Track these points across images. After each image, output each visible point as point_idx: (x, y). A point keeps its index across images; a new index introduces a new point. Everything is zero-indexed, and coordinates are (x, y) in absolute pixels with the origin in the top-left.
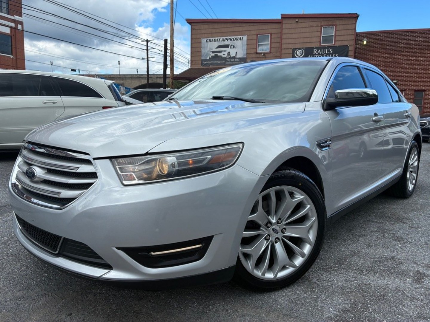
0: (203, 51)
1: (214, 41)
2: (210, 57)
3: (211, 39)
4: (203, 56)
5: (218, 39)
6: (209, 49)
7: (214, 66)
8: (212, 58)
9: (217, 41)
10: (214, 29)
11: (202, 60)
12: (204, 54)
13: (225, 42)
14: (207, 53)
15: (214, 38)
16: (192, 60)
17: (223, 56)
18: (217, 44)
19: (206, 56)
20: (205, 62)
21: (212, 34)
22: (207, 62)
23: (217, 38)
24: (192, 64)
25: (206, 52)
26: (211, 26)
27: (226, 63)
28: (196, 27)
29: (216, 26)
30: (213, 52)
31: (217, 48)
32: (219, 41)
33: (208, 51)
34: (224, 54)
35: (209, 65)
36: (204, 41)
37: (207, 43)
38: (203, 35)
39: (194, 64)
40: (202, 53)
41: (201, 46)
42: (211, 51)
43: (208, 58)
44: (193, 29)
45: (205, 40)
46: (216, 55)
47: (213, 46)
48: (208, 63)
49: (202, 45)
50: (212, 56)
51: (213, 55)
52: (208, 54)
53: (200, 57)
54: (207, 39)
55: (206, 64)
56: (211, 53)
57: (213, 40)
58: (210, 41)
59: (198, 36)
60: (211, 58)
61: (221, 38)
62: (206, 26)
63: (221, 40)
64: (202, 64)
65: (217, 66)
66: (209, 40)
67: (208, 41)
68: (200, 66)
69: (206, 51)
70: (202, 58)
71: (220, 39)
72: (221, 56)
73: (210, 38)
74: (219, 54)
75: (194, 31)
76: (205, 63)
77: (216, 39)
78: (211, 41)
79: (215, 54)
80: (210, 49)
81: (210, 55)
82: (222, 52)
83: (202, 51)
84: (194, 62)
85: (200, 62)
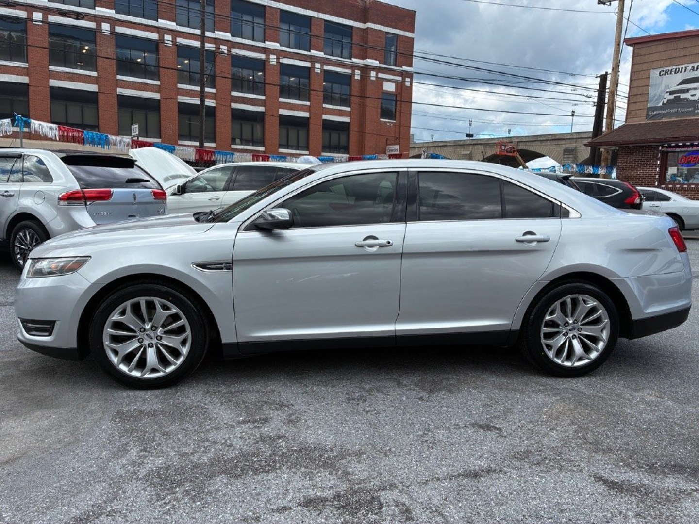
0: (652, 92)
1: (675, 73)
2: (665, 101)
3: (670, 68)
4: (652, 101)
5: (682, 68)
6: (663, 88)
7: (670, 118)
8: (669, 104)
9: (681, 72)
10: (677, 50)
11: (649, 109)
12: (655, 96)
13: (695, 72)
14: (660, 95)
15: (675, 67)
16: (629, 110)
17: (691, 98)
18: (680, 77)
19: (656, 100)
20: (653, 111)
21: (672, 60)
22: (657, 112)
23: (680, 67)
24: (628, 117)
25: (658, 94)
26: (671, 45)
27: (696, 111)
28: (642, 51)
29: (681, 44)
30: (671, 93)
31: (681, 84)
32: (685, 71)
33: (662, 92)
34: (693, 95)
35: (661, 117)
36: (655, 73)
37: (661, 77)
38: (655, 63)
39: (632, 117)
40: (649, 95)
41: (649, 83)
42: (668, 90)
43: (661, 104)
44: (636, 55)
45: (657, 72)
46: (677, 99)
47: (673, 81)
48: (659, 114)
49: (652, 82)
50: (668, 101)
51: (672, 97)
52: (660, 97)
53: (645, 103)
54: (662, 69)
55: (656, 115)
56: (668, 94)
57: (674, 70)
58: (666, 73)
59: (645, 67)
60: (665, 104)
61: (690, 66)
62: (661, 47)
63: (688, 69)
64: (648, 116)
65: (676, 117)
66: (666, 70)
67: (664, 73)
68: (643, 121)
69: (658, 92)
70: (649, 105)
71: (686, 68)
72: (686, 99)
73: (668, 67)
74: (682, 96)
75: (638, 58)
76: (655, 113)
77: (679, 69)
78: (669, 73)
79: (674, 96)
80: (666, 87)
81: (665, 98)
82: (690, 91)
83: (650, 92)
84: (633, 113)
85: (645, 112)
